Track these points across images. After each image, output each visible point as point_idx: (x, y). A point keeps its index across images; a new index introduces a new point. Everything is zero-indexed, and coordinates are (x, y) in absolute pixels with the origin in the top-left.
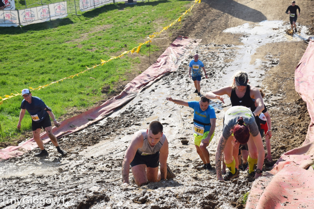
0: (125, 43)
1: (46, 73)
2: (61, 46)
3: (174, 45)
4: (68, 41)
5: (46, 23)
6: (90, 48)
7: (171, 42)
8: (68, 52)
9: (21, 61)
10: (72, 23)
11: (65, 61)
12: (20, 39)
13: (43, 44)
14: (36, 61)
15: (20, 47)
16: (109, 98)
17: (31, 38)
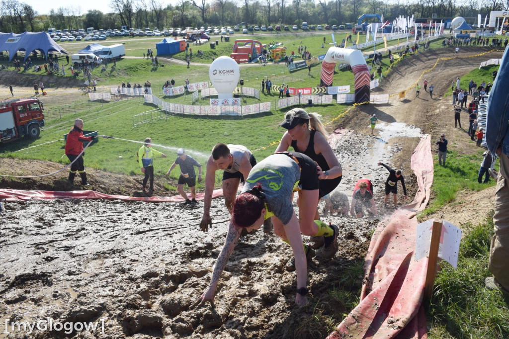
1: (254, 144)
2: (264, 128)
3: (336, 133)
4: (269, 126)
5: (257, 114)
7: (334, 131)
8: (269, 132)
9: (240, 136)
10: (272, 114)
12: (241, 123)
13: (254, 127)
14: (249, 137)
15: (240, 128)
17: (247, 123)
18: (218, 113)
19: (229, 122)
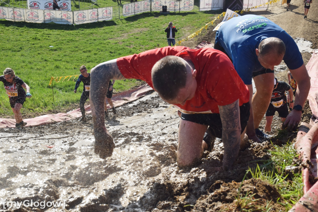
0: (158, 43)
1: (92, 61)
2: (105, 42)
4: (111, 38)
5: (94, 23)
6: (129, 45)
7: (196, 45)
8: (110, 47)
9: (72, 51)
10: (115, 24)
11: (107, 54)
12: (73, 35)
13: (91, 39)
14: (84, 52)
15: (72, 41)
16: (142, 85)
17: (81, 34)
18: (40, 21)
19: (56, 32)
